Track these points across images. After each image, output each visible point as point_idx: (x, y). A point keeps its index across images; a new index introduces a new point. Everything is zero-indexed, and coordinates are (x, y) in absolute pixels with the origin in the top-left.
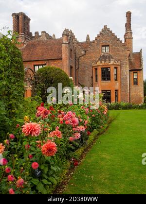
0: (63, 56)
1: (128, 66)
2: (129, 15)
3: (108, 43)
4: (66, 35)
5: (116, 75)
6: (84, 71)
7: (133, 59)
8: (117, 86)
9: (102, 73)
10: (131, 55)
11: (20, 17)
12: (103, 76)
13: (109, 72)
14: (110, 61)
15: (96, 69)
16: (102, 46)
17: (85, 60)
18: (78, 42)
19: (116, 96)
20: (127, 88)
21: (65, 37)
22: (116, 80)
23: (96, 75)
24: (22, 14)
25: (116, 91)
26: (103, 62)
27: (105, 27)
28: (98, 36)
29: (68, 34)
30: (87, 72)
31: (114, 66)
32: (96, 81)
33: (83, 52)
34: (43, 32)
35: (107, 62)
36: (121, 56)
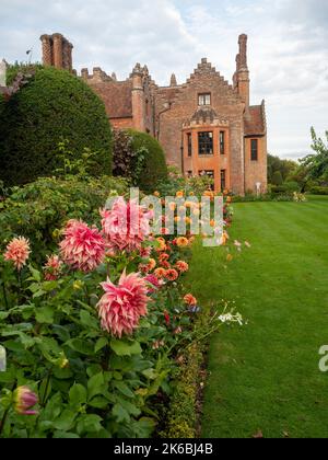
0: (135, 113)
1: (242, 129)
2: (243, 39)
3: (210, 90)
4: (139, 75)
5: (222, 144)
6: (169, 138)
7: (249, 117)
8: (224, 162)
9: (200, 141)
10: (247, 111)
11: (55, 41)
12: (200, 147)
13: (211, 140)
14: (212, 120)
15: (189, 134)
16: (199, 94)
17: (170, 119)
18: (157, 88)
19: (223, 180)
20: (240, 166)
21: (137, 78)
22: (222, 152)
23: (190, 145)
24: (58, 36)
25: (223, 171)
26: (201, 122)
27: (204, 60)
28: (192, 77)
29: (141, 73)
30: (174, 140)
31: (218, 130)
32: (190, 154)
33: (166, 105)
34: (95, 69)
35: (208, 121)
36: (231, 112)
